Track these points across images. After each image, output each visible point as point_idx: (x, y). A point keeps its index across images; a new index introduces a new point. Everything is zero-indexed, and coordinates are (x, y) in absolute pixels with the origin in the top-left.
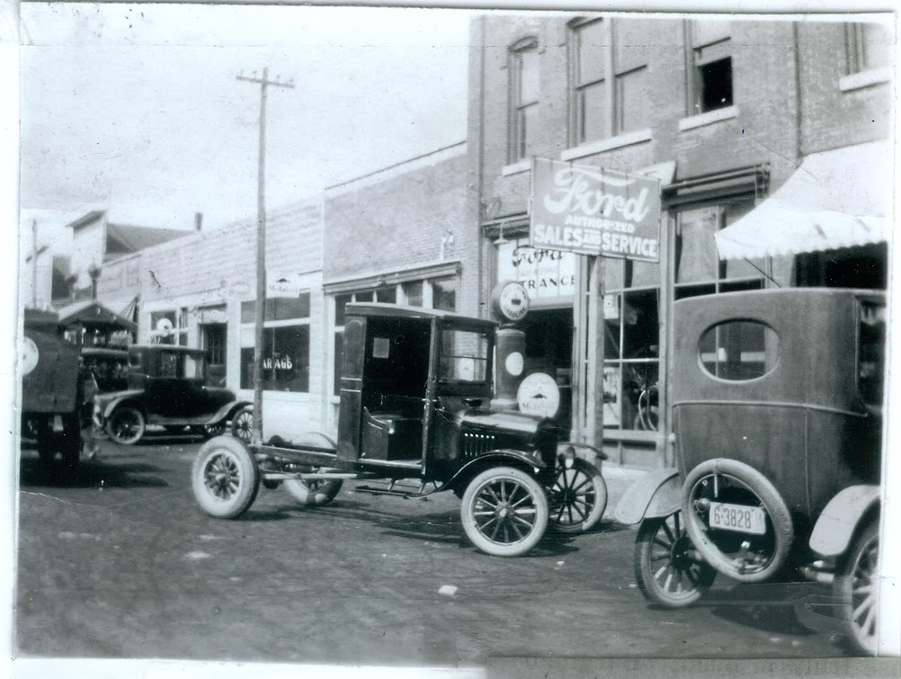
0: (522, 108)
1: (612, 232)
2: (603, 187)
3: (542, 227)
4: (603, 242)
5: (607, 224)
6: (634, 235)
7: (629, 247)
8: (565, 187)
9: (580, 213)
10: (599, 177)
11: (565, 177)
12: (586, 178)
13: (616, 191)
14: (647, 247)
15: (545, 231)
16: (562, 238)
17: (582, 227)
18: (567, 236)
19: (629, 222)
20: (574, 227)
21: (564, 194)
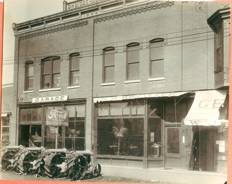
0: (29, 77)
1: (60, 121)
2: (59, 113)
3: (48, 121)
4: (59, 123)
5: (59, 120)
6: (64, 122)
7: (63, 124)
8: (52, 114)
9: (55, 118)
10: (58, 112)
11: (52, 112)
12: (56, 112)
13: (61, 114)
14: (66, 123)
15: (48, 122)
16: (51, 123)
17: (55, 121)
18: (52, 123)
19: (63, 119)
20: (53, 121)
21: (52, 115)
